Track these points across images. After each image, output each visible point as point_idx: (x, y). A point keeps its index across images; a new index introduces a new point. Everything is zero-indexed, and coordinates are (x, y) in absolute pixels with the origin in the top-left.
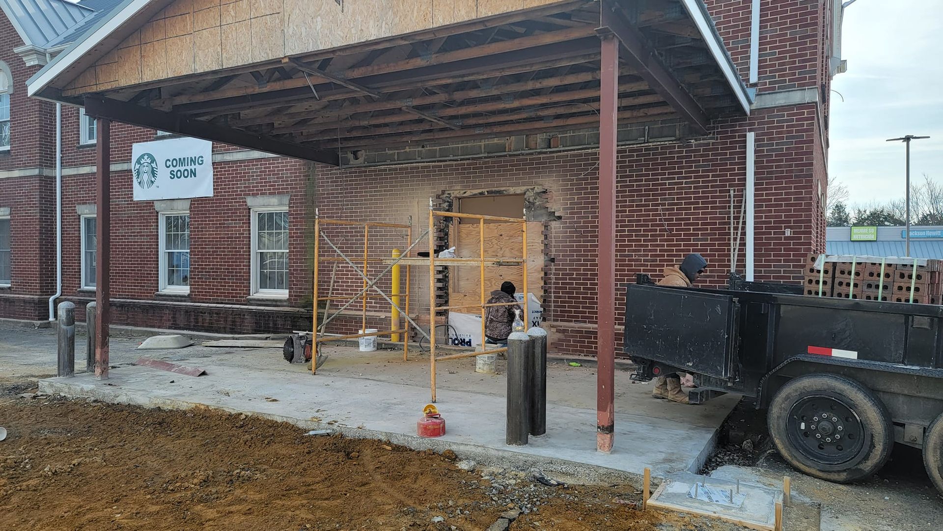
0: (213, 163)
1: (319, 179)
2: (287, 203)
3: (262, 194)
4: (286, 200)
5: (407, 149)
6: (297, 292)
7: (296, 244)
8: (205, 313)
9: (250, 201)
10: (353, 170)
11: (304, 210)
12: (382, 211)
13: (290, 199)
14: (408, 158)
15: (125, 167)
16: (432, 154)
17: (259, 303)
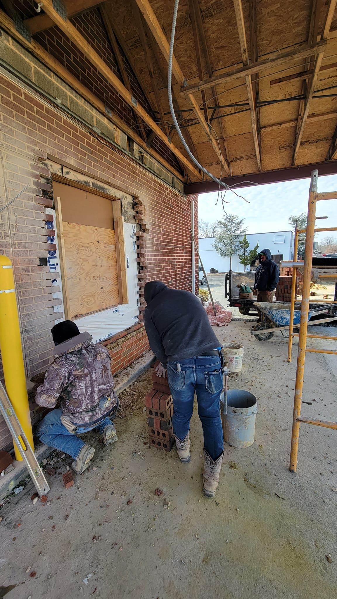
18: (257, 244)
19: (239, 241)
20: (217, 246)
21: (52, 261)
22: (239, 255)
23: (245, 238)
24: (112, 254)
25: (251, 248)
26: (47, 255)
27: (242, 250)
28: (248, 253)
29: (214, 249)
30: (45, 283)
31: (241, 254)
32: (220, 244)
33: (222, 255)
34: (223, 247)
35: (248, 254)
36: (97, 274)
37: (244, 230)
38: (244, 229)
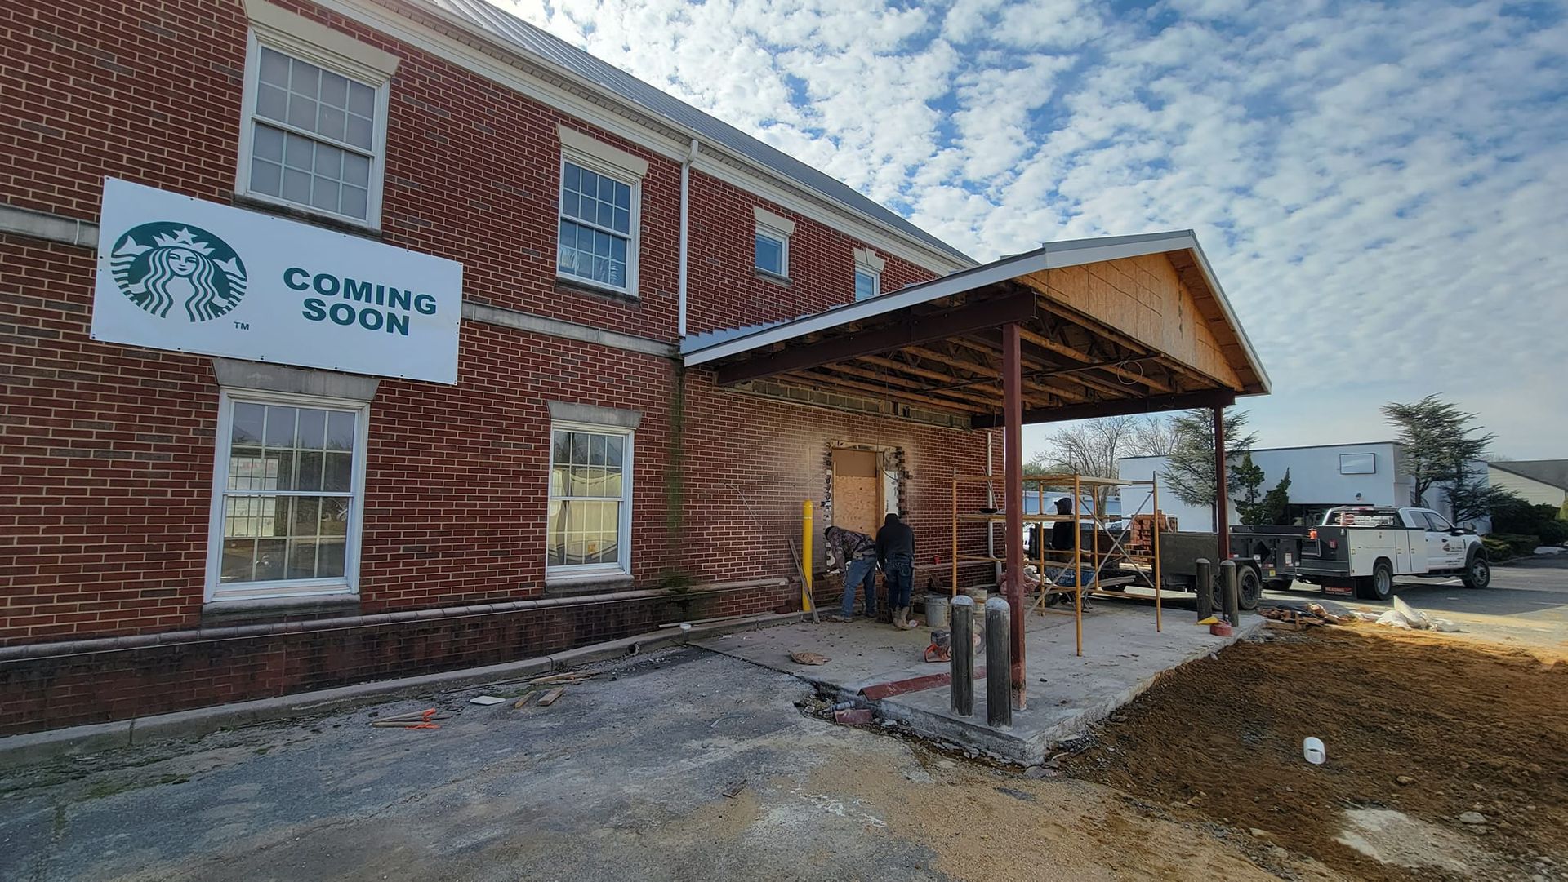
0: (463, 319)
1: (689, 397)
2: (637, 424)
3: (584, 401)
4: (635, 419)
5: (800, 387)
6: (649, 564)
7: (649, 489)
8: (437, 630)
9: (555, 408)
10: (739, 396)
11: (665, 439)
12: (773, 454)
13: (643, 420)
14: (800, 396)
15: (75, 233)
16: (823, 399)
17: (570, 591)
18: (1285, 474)
19: (1233, 467)
20: (1172, 478)
21: (827, 504)
22: (1239, 503)
23: (1248, 460)
24: (873, 499)
25: (1270, 483)
26: (825, 500)
27: (1245, 490)
28: (1263, 497)
29: (1166, 485)
30: (823, 518)
31: (1243, 499)
32: (1180, 472)
33: (1186, 500)
34: (1188, 480)
35: (1264, 500)
36: (857, 515)
37: (1248, 439)
38: (1247, 437)
